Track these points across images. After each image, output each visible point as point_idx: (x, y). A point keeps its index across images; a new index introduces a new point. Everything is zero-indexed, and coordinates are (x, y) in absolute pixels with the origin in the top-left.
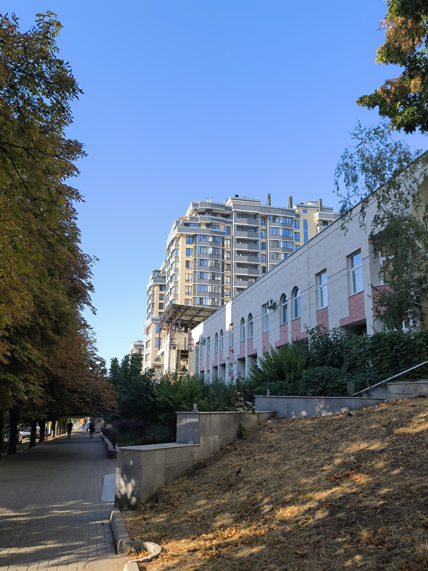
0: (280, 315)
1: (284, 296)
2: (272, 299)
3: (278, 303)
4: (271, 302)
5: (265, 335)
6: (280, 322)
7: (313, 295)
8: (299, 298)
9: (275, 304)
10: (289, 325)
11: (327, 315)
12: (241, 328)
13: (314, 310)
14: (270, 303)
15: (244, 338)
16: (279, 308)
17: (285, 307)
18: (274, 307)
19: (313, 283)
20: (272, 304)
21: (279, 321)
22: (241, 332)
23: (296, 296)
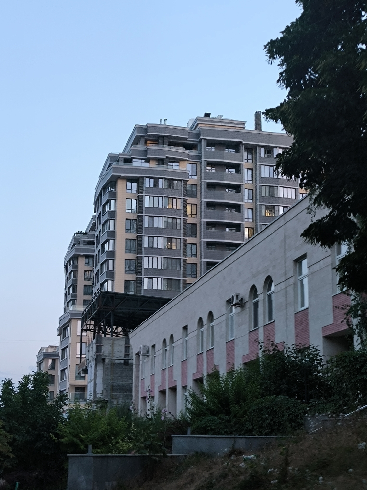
0: (250, 316)
1: (254, 289)
2: (238, 292)
3: (247, 298)
4: (237, 296)
5: (230, 345)
6: (250, 327)
7: (290, 290)
8: (273, 292)
9: (242, 299)
10: (261, 330)
11: (307, 320)
12: (198, 332)
13: (291, 312)
14: (235, 298)
15: (202, 350)
16: (248, 305)
17: (256, 305)
18: (241, 304)
19: (290, 274)
20: (238, 300)
21: (247, 325)
22: (198, 339)
23: (269, 289)
